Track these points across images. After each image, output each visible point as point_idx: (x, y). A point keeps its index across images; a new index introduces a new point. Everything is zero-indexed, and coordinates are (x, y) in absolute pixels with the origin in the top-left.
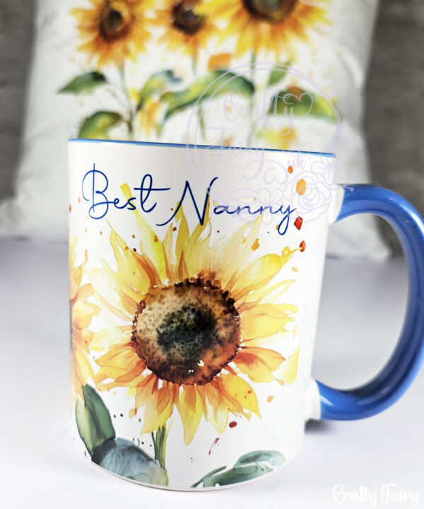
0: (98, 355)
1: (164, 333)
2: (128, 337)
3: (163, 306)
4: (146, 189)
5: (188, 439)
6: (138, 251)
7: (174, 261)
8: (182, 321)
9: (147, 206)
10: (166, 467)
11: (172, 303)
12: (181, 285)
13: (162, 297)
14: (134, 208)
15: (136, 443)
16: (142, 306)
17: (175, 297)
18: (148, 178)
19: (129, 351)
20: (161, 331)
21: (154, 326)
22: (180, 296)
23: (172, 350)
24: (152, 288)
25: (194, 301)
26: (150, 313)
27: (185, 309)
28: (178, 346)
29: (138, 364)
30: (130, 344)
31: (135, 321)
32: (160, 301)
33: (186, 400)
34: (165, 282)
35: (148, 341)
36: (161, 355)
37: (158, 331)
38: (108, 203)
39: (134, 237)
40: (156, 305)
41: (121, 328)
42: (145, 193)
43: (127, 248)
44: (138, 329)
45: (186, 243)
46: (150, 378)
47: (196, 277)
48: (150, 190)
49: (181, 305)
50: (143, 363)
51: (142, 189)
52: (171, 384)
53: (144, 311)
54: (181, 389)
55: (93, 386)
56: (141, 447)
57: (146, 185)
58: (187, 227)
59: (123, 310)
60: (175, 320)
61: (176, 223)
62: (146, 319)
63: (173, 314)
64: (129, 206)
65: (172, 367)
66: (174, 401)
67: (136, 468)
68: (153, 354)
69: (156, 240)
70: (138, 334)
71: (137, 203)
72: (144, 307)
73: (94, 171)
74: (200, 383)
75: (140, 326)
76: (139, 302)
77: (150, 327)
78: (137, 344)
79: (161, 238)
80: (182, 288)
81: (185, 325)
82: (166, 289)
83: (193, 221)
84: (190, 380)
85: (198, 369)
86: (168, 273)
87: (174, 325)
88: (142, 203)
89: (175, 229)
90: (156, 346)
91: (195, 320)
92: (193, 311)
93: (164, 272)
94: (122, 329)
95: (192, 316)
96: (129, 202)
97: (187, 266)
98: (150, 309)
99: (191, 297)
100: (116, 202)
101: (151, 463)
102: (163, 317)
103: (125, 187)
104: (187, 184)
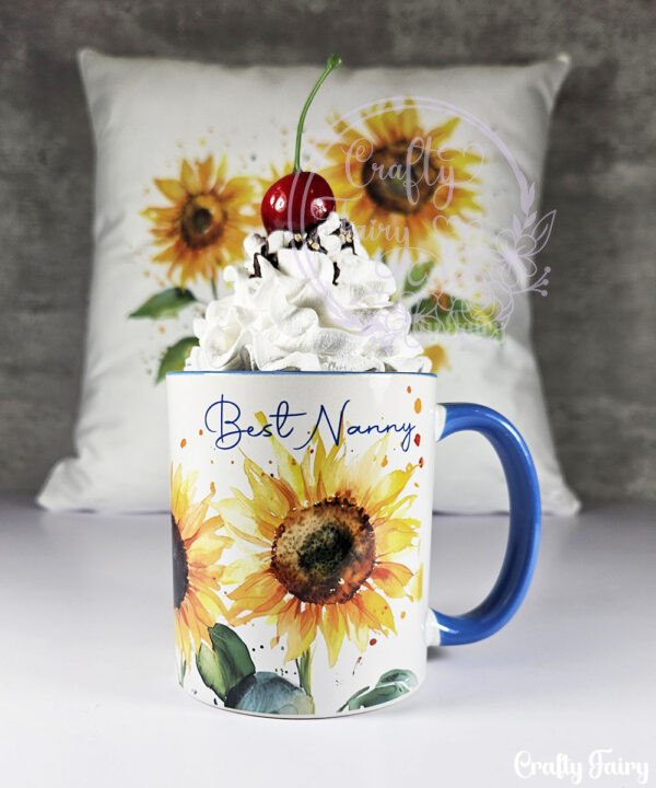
0: (230, 589)
1: (305, 554)
2: (267, 563)
3: (302, 528)
4: (283, 414)
5: (333, 661)
6: (276, 476)
7: (312, 482)
8: (322, 541)
9: (284, 431)
10: (312, 694)
11: (311, 524)
12: (320, 505)
13: (302, 519)
14: (270, 434)
15: (279, 674)
16: (281, 530)
17: (315, 518)
18: (284, 405)
19: (268, 577)
20: (302, 553)
21: (294, 548)
22: (319, 516)
23: (313, 571)
24: (291, 510)
25: (333, 520)
26: (290, 536)
27: (324, 528)
28: (319, 566)
29: (279, 590)
30: (269, 571)
31: (275, 546)
32: (299, 523)
33: (328, 620)
34: (305, 504)
35: (289, 564)
36: (303, 576)
37: (299, 554)
38: (240, 431)
39: (270, 462)
40: (295, 527)
41: (257, 555)
42: (281, 419)
43: (263, 474)
44: (278, 553)
45: (323, 464)
46: (292, 602)
47: (334, 496)
48: (286, 416)
49: (321, 525)
50: (284, 588)
51: (278, 416)
52: (313, 605)
53: (284, 535)
54: (324, 609)
55: (226, 623)
56: (285, 676)
57: (283, 412)
58: (324, 449)
59: (260, 537)
60: (315, 541)
61: (313, 445)
62: (286, 543)
63: (313, 534)
64: (264, 433)
65: (314, 588)
66: (317, 622)
67: (280, 701)
68: (295, 577)
69: (294, 463)
70: (278, 559)
71: (273, 429)
72: (284, 531)
73: (222, 402)
74: (341, 601)
75: (281, 550)
76: (277, 526)
77: (291, 550)
78: (277, 569)
79: (299, 461)
80: (320, 508)
81: (325, 545)
82: (305, 510)
83: (329, 443)
84: (332, 599)
85: (339, 588)
86: (307, 496)
87: (315, 546)
88: (278, 429)
89: (312, 451)
90: (297, 568)
91: (334, 539)
92: (332, 529)
93: (303, 495)
94: (260, 556)
95: (331, 535)
96: (264, 429)
97: (326, 486)
98: (290, 532)
99: (329, 516)
100: (250, 430)
101: (296, 692)
102: (304, 539)
103: (260, 415)
104: (322, 408)
